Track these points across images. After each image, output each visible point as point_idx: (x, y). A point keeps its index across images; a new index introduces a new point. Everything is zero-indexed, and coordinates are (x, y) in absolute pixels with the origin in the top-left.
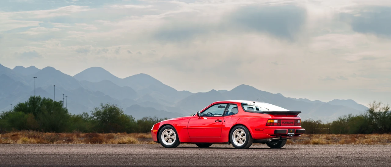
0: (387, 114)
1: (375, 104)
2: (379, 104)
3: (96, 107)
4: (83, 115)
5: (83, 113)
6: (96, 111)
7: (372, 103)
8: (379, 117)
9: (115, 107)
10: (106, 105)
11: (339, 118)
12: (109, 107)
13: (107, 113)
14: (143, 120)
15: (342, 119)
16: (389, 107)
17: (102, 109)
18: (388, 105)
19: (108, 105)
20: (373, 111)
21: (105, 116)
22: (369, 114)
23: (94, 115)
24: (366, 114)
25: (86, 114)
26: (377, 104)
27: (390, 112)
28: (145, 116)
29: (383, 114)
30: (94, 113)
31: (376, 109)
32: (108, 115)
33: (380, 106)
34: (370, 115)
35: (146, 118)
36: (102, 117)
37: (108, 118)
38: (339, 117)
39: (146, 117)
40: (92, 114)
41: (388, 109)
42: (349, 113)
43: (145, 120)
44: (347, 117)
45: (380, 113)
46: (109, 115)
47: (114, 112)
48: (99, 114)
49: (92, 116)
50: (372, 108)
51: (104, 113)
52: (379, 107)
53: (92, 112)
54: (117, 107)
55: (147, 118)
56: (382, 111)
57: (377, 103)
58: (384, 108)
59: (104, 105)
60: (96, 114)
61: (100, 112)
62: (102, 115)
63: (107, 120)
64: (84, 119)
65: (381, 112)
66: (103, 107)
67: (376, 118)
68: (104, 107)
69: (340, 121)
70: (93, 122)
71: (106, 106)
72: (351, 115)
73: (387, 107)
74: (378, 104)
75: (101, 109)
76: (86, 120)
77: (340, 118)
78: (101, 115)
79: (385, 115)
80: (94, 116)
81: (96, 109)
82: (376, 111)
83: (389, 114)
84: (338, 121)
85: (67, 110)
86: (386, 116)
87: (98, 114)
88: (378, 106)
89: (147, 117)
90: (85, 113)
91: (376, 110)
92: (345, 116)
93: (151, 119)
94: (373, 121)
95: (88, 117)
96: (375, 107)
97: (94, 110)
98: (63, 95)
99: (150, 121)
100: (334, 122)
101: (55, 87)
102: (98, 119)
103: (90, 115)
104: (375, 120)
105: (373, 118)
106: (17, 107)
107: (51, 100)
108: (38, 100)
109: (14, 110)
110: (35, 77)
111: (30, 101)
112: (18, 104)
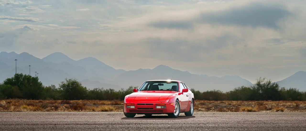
0: (269, 86)
2: (264, 79)
3: (62, 81)
4: (52, 87)
5: (51, 86)
6: (62, 84)
7: (259, 78)
8: (264, 88)
9: (76, 81)
10: (69, 80)
11: (235, 89)
12: (72, 81)
13: (70, 86)
16: (270, 81)
17: (67, 83)
19: (71, 79)
21: (69, 87)
22: (257, 86)
23: (61, 86)
24: (255, 86)
25: (54, 86)
26: (262, 79)
28: (95, 88)
29: (266, 86)
30: (61, 85)
33: (265, 81)
34: (257, 87)
35: (96, 89)
36: (67, 88)
37: (71, 89)
42: (242, 86)
44: (241, 88)
45: (264, 85)
46: (72, 87)
47: (75, 85)
48: (65, 86)
49: (60, 88)
50: (259, 82)
51: (68, 85)
52: (264, 81)
53: (60, 85)
54: (77, 81)
55: (97, 89)
57: (262, 78)
58: (267, 82)
59: (68, 80)
61: (65, 85)
62: (66, 87)
64: (52, 89)
66: (67, 81)
67: (261, 89)
70: (60, 92)
72: (243, 86)
73: (269, 81)
74: (263, 79)
75: (66, 83)
76: (54, 90)
77: (236, 89)
79: (268, 87)
80: (61, 88)
83: (271, 86)
84: (234, 91)
85: (41, 83)
87: (64, 86)
88: (263, 80)
91: (262, 83)
92: (239, 87)
93: (100, 90)
94: (260, 91)
95: (55, 88)
96: (261, 81)
97: (61, 83)
98: (36, 72)
99: (99, 91)
100: (231, 92)
101: (30, 66)
102: (63, 90)
103: (57, 87)
104: (261, 91)
105: (259, 89)
106: (6, 81)
107: (30, 76)
108: (21, 76)
109: (4, 83)
110: (16, 60)
111: (15, 77)
112: (7, 79)
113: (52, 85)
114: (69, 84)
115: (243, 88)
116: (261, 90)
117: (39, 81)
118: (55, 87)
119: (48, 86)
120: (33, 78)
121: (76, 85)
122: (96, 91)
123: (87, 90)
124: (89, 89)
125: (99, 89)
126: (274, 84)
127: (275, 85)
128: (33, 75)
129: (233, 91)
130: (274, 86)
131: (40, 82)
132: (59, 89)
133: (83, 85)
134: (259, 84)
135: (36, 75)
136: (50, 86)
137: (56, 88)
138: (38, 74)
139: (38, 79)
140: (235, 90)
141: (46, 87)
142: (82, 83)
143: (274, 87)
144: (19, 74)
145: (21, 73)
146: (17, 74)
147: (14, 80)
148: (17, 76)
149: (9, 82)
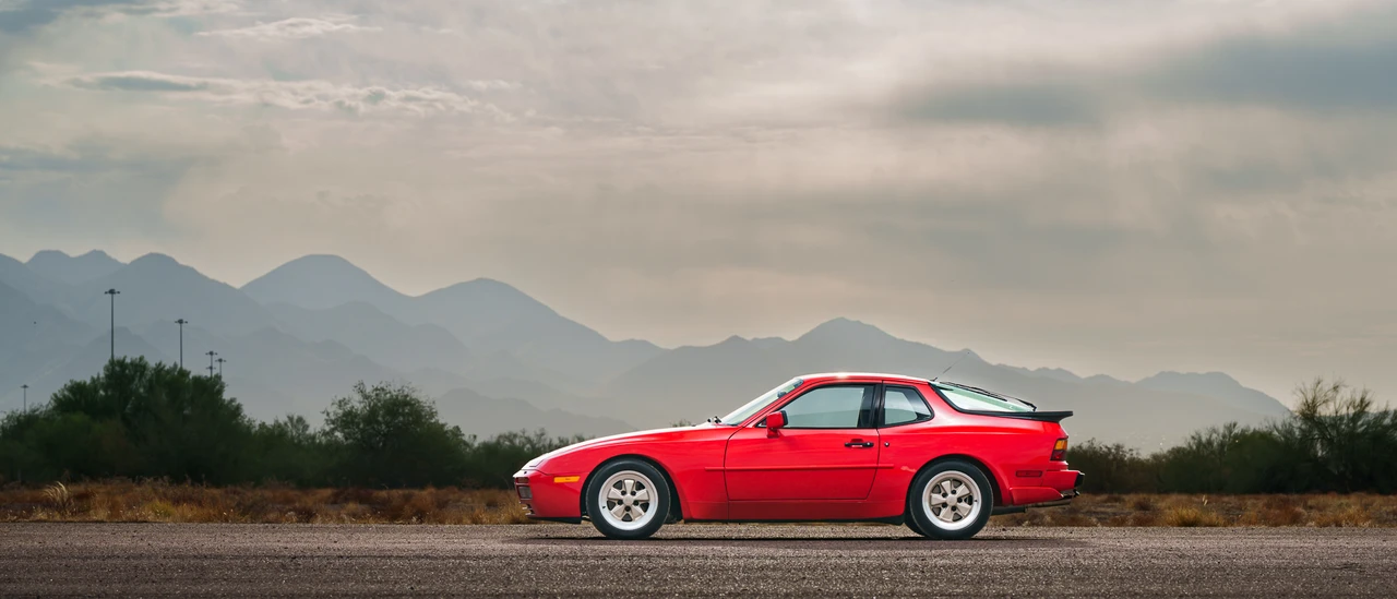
0: (1362, 425)
1: (1321, 389)
2: (1336, 388)
3: (340, 398)
4: (289, 424)
5: (287, 419)
6: (341, 412)
7: (1310, 384)
8: (1334, 433)
9: (407, 396)
10: (377, 389)
11: (1193, 438)
12: (388, 395)
13: (380, 419)
14: (498, 443)
15: (1204, 440)
16: (1367, 399)
17: (362, 405)
18: (1365, 392)
19: (383, 389)
20: (1315, 412)
21: (373, 428)
22: (1299, 424)
23: (333, 423)
24: (1290, 424)
25: (300, 420)
26: (1326, 388)
27: (1371, 418)
28: (505, 431)
29: (1347, 425)
30: (333, 418)
31: (1324, 406)
32: (384, 427)
33: (1338, 397)
34: (1303, 427)
35: (511, 437)
36: (363, 431)
37: (384, 435)
38: (1194, 434)
39: (510, 434)
40: (327, 420)
41: (1367, 405)
42: (1229, 420)
43: (507, 443)
44: (1221, 431)
45: (1336, 421)
46: (387, 426)
47: (403, 414)
48: (352, 422)
49: (327, 429)
50: (1310, 401)
51: (371, 417)
52: (1334, 399)
53: (328, 414)
54: (414, 395)
55: (515, 436)
56: (1344, 411)
57: (1327, 385)
58: (1352, 403)
59: (369, 390)
60: (343, 421)
61: (356, 415)
62: (361, 426)
63: (379, 442)
64: (293, 438)
65: (1342, 418)
66: (366, 397)
67: (1323, 437)
68: (370, 397)
69: (1194, 447)
70: (332, 448)
71: (377, 395)
72: (1235, 425)
73: (1362, 401)
74: (1332, 386)
75: (357, 404)
76: (300, 441)
77: (1197, 437)
78: (358, 425)
79: (1355, 427)
80: (333, 430)
81: (341, 403)
82: (1323, 414)
83: (1368, 423)
84: (1191, 447)
85: (238, 408)
86: (1360, 430)
87: (347, 420)
88: (1330, 394)
89: (514, 432)
90: (295, 418)
91: (1326, 411)
92: (1214, 431)
93: (529, 440)
94: (1315, 448)
95: (307, 432)
96: (1319, 400)
97: (335, 408)
98: (211, 353)
99: (524, 445)
100: (1177, 452)
101: (184, 325)
102: (346, 439)
103: (317, 425)
104: (1319, 446)
105: (1313, 439)
106: (64, 396)
107: (184, 374)
108: (136, 372)
109: (55, 408)
110: (112, 292)
111: (107, 376)
112: (69, 384)
113: (291, 419)
114: (373, 411)
115: (1237, 431)
116: (1322, 445)
117: (226, 396)
118: (306, 427)
119: (270, 422)
120: (197, 380)
121: (409, 414)
122: (510, 447)
123: (466, 444)
124: (475, 437)
125: (526, 435)
126: (1385, 413)
127: (1391, 416)
128: (197, 368)
129: (1185, 446)
130: (1387, 421)
131: (232, 400)
132: (325, 434)
133: (447, 418)
134: (1309, 414)
135: (211, 368)
136: (283, 419)
137: (311, 431)
138: (220, 360)
139: (222, 387)
140: (1192, 442)
141: (263, 425)
142: (437, 407)
143: (1387, 428)
144: (128, 361)
145: (138, 357)
146: (118, 361)
147: (102, 392)
148: (117, 369)
149: (77, 399)
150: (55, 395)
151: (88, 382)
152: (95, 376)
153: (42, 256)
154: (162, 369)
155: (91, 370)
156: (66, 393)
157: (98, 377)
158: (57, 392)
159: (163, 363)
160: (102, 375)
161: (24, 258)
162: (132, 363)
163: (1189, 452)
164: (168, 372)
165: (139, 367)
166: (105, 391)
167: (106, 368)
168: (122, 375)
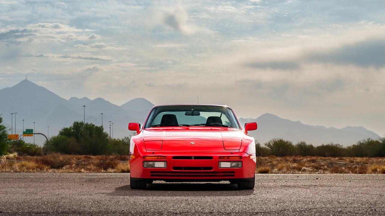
4: (125, 139)
5: (124, 138)
11: (359, 142)
15: (361, 143)
25: (128, 138)
38: (359, 141)
42: (368, 138)
44: (366, 141)
64: (126, 142)
69: (359, 145)
84: (358, 145)
85: (107, 134)
90: (127, 137)
92: (364, 140)
98: (110, 122)
100: (354, 146)
106: (62, 131)
107: (93, 125)
108: (81, 125)
109: (60, 134)
110: (84, 106)
111: (74, 126)
112: (63, 128)
113: (126, 138)
115: (370, 140)
129: (357, 144)
140: (358, 143)
144: (79, 122)
145: (82, 121)
146: (76, 122)
147: (72, 130)
148: (76, 124)
149: (66, 132)
150: (60, 131)
151: (69, 128)
152: (71, 126)
153: (72, 98)
154: (88, 124)
155: (69, 125)
156: (63, 131)
157: (71, 127)
158: (60, 130)
159: (88, 123)
160: (72, 126)
161: (68, 99)
162: (80, 123)
163: (358, 146)
164: (89, 125)
165: (82, 124)
166: (73, 130)
167: (73, 124)
168: (77, 125)
